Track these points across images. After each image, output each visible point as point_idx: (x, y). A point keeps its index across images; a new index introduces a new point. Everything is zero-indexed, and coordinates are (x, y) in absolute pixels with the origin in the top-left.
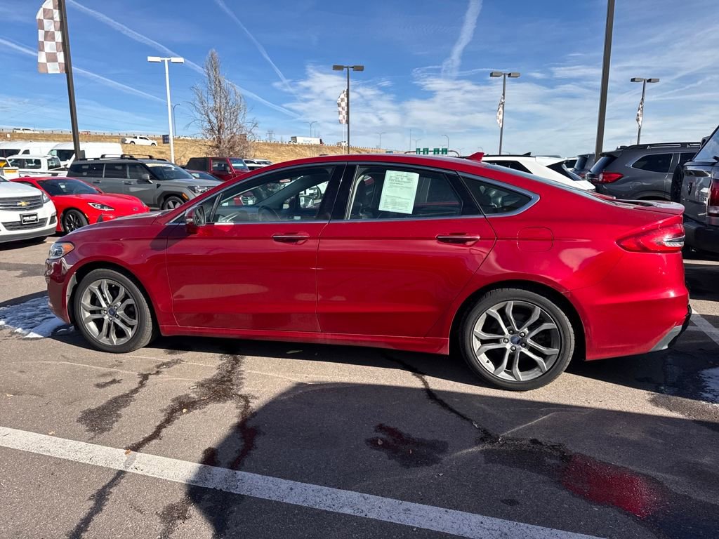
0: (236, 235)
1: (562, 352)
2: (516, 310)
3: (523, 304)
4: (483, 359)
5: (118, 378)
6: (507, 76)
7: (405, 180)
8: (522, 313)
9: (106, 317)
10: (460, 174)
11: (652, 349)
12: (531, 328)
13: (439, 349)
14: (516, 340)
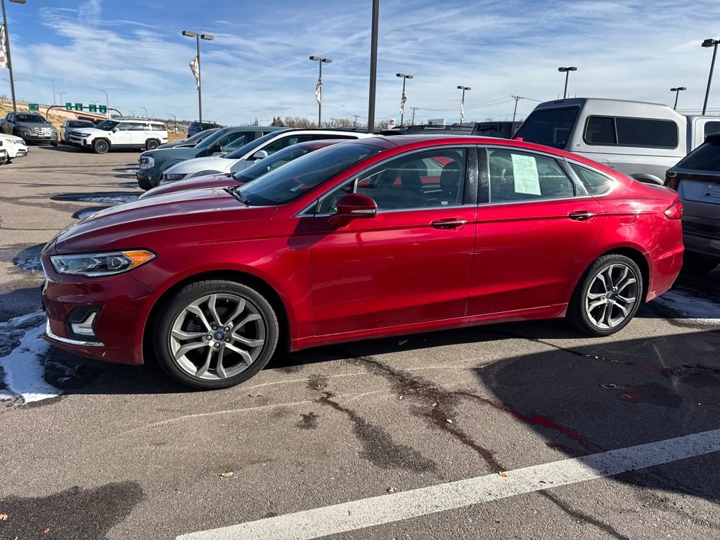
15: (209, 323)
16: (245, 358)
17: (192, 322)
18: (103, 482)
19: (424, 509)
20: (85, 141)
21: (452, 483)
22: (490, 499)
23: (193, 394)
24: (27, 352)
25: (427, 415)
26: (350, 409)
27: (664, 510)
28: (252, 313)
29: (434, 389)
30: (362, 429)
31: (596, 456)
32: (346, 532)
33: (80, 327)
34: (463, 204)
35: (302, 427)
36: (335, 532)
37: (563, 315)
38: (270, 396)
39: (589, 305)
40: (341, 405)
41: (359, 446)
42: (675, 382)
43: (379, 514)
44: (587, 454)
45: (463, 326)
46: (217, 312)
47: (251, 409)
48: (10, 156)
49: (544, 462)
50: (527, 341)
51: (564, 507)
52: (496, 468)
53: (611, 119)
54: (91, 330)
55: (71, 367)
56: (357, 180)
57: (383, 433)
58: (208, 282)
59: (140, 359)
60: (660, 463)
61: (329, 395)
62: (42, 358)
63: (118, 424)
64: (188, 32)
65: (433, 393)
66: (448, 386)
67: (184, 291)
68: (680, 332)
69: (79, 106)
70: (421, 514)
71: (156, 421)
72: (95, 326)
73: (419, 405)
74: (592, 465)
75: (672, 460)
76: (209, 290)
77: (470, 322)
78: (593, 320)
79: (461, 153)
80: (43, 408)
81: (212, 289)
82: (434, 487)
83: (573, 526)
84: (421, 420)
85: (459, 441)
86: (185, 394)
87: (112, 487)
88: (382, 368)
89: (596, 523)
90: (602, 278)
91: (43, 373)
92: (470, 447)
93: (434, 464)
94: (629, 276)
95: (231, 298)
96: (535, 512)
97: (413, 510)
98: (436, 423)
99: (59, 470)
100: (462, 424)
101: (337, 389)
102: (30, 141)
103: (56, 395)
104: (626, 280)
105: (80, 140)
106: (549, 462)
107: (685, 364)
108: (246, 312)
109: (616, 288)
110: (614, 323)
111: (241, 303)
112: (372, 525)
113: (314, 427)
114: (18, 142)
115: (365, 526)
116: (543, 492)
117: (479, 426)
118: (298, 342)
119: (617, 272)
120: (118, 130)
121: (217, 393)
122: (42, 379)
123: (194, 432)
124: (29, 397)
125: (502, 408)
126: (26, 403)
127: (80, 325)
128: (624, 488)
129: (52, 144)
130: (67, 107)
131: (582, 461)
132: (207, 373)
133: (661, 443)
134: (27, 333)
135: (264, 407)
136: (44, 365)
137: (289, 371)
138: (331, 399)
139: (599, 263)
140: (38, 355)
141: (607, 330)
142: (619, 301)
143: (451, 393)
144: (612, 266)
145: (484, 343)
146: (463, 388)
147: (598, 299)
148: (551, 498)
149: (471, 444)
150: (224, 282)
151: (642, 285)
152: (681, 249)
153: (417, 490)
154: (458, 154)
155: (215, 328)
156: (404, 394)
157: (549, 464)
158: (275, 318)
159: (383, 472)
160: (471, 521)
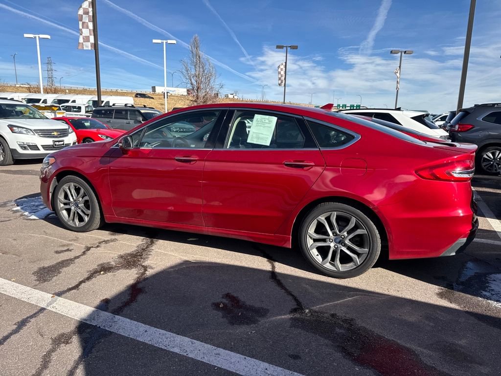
0: (152, 156)
1: (370, 251)
2: (338, 218)
3: (343, 215)
4: (314, 253)
5: (71, 248)
6: (403, 53)
7: (267, 121)
8: (343, 221)
9: (73, 208)
10: (306, 118)
11: (442, 255)
12: (349, 233)
13: (285, 243)
14: (338, 240)
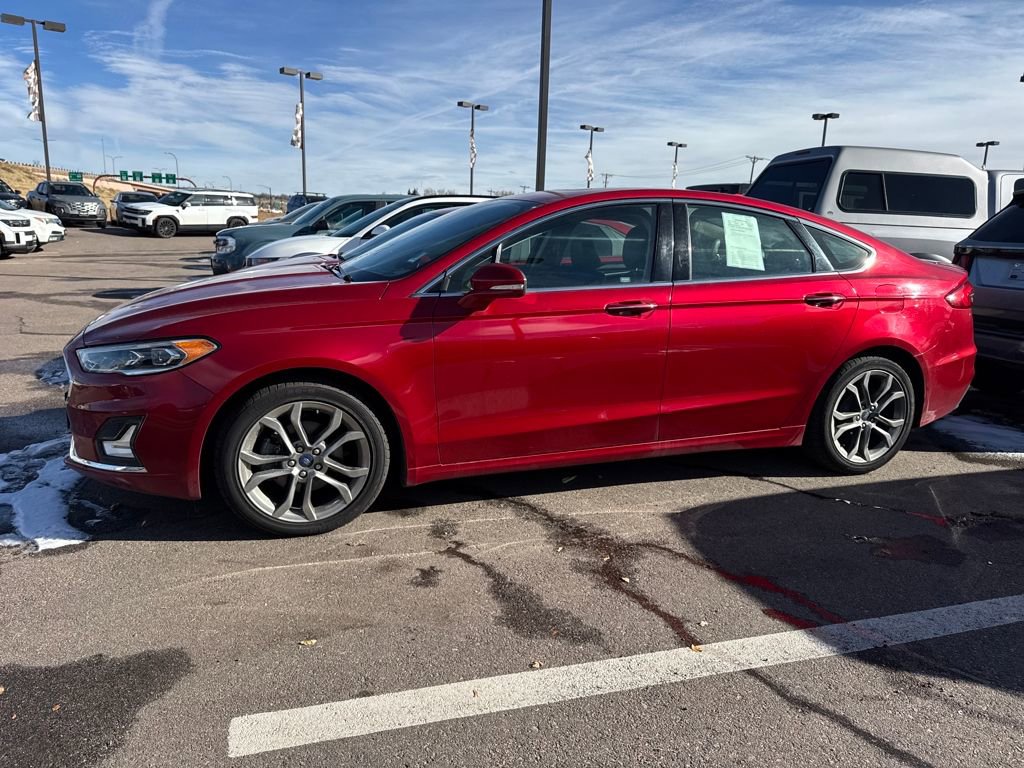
15: (292, 442)
16: (342, 492)
17: (268, 441)
18: (136, 650)
19: (581, 690)
20: (144, 220)
21: (623, 658)
22: (674, 679)
23: (269, 541)
24: (45, 487)
25: (594, 572)
26: (487, 563)
27: (925, 698)
28: (351, 430)
29: (608, 539)
30: (500, 587)
31: (834, 628)
32: (468, 718)
33: (116, 447)
34: (651, 281)
35: (418, 584)
36: (453, 717)
37: (798, 442)
38: (377, 545)
39: (837, 429)
40: (474, 557)
41: (496, 609)
42: (956, 534)
43: (515, 696)
44: (820, 625)
45: (653, 455)
46: (303, 427)
47: (349, 561)
48: (41, 240)
49: (757, 634)
50: (746, 479)
51: (781, 692)
52: (688, 640)
53: (878, 175)
54: (129, 451)
55: (105, 506)
56: (500, 246)
57: (531, 593)
58: (290, 385)
59: (196, 491)
60: (926, 638)
61: (459, 544)
62: (65, 494)
63: (163, 578)
64: (288, 69)
65: (604, 544)
66: (627, 535)
67: (258, 397)
68: (971, 471)
69: (138, 176)
70: (575, 697)
71: (215, 574)
72: (135, 445)
73: (585, 559)
74: (826, 639)
75: (942, 634)
76: (291, 396)
77: (662, 449)
78: (843, 451)
79: (649, 210)
80: (62, 557)
81: (296, 395)
82: (597, 663)
83: (790, 715)
84: (586, 578)
85: (637, 606)
86: (259, 541)
87: (149, 656)
88: (536, 512)
89: (825, 713)
90: (855, 390)
91: (66, 513)
92: (652, 613)
93: (600, 634)
94: (895, 388)
95: (323, 408)
96: (739, 697)
97: (564, 692)
98: (607, 582)
99: (79, 634)
100: (643, 584)
101: (470, 538)
102: (68, 221)
103: (81, 542)
104: (889, 394)
105: (136, 219)
106: (765, 634)
107: (974, 511)
108: (344, 429)
109: (876, 404)
110: (873, 456)
111: (336, 415)
112: (504, 709)
113: (435, 584)
114: (51, 221)
115: (495, 710)
116: (752, 673)
117: (668, 587)
118: (418, 472)
119: (877, 382)
120: (189, 204)
121: (303, 541)
122: (64, 521)
123: (268, 590)
124: (44, 544)
125: (702, 565)
126: (40, 550)
127: (115, 443)
128: (870, 670)
129: (98, 225)
130: (121, 176)
131: (813, 633)
132: (288, 513)
133: (929, 613)
134: (48, 463)
135: (366, 559)
136: (68, 503)
137: (404, 515)
138: (461, 550)
139: (849, 369)
140: (62, 491)
141: (862, 465)
142: (879, 424)
143: (632, 544)
144: (869, 373)
145: (684, 481)
146: (648, 539)
147: (850, 420)
148: (763, 680)
149: (655, 609)
150: (312, 385)
151: (913, 400)
152: (971, 351)
153: (573, 666)
154: (645, 211)
155: (300, 449)
156: (564, 544)
157: (764, 637)
158: (385, 437)
159: (526, 642)
160: (646, 707)
